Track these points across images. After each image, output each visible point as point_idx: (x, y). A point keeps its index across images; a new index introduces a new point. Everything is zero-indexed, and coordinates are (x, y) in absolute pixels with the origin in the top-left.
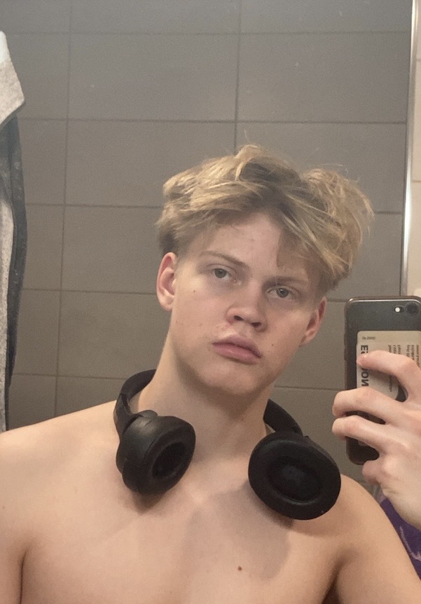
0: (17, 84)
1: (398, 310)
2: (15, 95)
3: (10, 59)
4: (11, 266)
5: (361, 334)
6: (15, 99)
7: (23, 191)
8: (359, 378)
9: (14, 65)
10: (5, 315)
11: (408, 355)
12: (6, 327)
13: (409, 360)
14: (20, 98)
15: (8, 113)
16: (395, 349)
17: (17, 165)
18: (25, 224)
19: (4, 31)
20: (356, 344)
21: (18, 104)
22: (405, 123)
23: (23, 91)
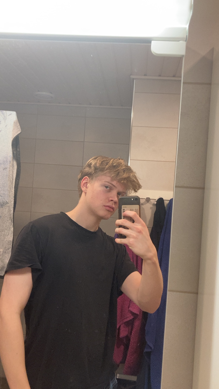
0: (19, 127)
1: (132, 199)
2: (18, 130)
3: (17, 120)
4: (16, 179)
5: (123, 206)
6: (18, 131)
7: (20, 157)
8: (122, 218)
9: (19, 121)
10: (14, 192)
11: (135, 212)
12: (14, 196)
13: (136, 213)
14: (20, 131)
15: (16, 135)
16: (131, 210)
17: (18, 149)
18: (20, 167)
19: (16, 112)
20: (121, 208)
21: (19, 132)
22: (129, 144)
23: (21, 128)
